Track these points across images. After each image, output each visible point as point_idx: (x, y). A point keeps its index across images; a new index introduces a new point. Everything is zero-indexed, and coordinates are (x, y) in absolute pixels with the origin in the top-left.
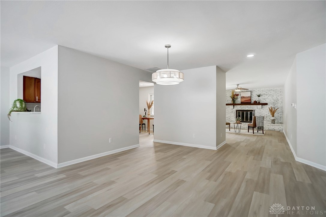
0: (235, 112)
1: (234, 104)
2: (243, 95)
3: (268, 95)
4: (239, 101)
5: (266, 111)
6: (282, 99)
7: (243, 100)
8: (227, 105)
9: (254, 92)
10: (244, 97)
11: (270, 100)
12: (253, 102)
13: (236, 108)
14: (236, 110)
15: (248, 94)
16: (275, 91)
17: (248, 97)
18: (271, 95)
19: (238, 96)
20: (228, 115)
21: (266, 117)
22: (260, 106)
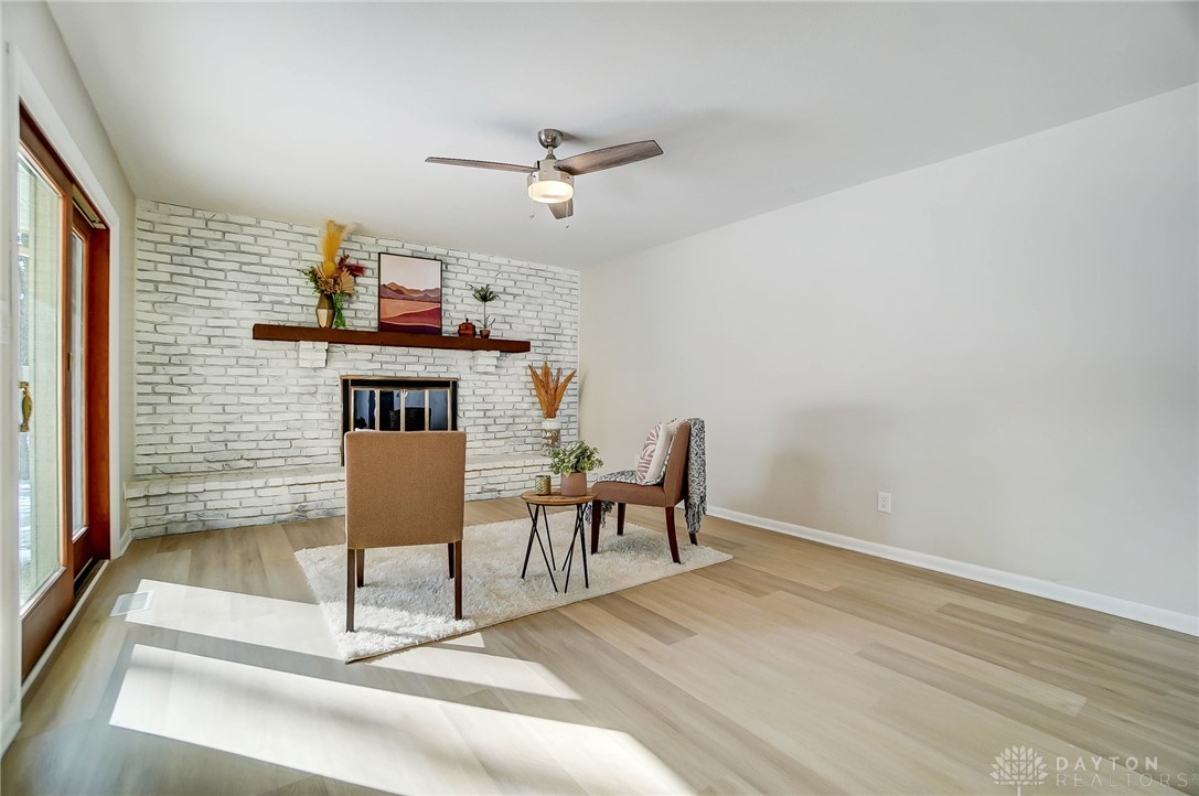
0: (331, 395)
1: (336, 335)
2: (395, 274)
3: (523, 299)
4: (363, 312)
5: (514, 385)
6: (574, 325)
7: (395, 309)
8: (263, 332)
9: (458, 269)
10: (399, 292)
11: (529, 329)
12: (450, 327)
13: (339, 365)
14: (346, 384)
15: (422, 278)
16: (549, 281)
17: (425, 296)
18: (533, 301)
19: (359, 280)
20: (276, 418)
21: (513, 417)
22: (487, 358)
